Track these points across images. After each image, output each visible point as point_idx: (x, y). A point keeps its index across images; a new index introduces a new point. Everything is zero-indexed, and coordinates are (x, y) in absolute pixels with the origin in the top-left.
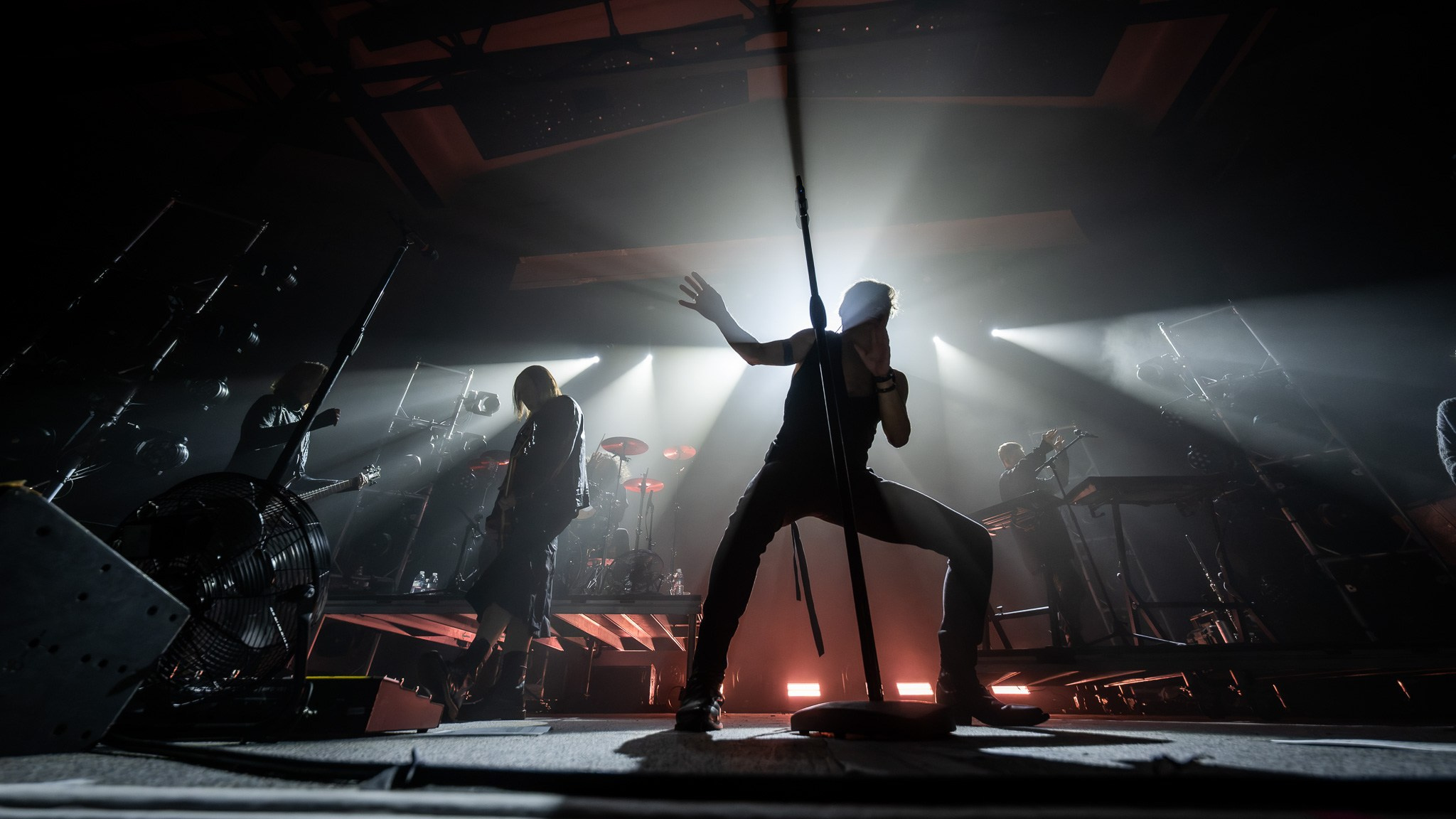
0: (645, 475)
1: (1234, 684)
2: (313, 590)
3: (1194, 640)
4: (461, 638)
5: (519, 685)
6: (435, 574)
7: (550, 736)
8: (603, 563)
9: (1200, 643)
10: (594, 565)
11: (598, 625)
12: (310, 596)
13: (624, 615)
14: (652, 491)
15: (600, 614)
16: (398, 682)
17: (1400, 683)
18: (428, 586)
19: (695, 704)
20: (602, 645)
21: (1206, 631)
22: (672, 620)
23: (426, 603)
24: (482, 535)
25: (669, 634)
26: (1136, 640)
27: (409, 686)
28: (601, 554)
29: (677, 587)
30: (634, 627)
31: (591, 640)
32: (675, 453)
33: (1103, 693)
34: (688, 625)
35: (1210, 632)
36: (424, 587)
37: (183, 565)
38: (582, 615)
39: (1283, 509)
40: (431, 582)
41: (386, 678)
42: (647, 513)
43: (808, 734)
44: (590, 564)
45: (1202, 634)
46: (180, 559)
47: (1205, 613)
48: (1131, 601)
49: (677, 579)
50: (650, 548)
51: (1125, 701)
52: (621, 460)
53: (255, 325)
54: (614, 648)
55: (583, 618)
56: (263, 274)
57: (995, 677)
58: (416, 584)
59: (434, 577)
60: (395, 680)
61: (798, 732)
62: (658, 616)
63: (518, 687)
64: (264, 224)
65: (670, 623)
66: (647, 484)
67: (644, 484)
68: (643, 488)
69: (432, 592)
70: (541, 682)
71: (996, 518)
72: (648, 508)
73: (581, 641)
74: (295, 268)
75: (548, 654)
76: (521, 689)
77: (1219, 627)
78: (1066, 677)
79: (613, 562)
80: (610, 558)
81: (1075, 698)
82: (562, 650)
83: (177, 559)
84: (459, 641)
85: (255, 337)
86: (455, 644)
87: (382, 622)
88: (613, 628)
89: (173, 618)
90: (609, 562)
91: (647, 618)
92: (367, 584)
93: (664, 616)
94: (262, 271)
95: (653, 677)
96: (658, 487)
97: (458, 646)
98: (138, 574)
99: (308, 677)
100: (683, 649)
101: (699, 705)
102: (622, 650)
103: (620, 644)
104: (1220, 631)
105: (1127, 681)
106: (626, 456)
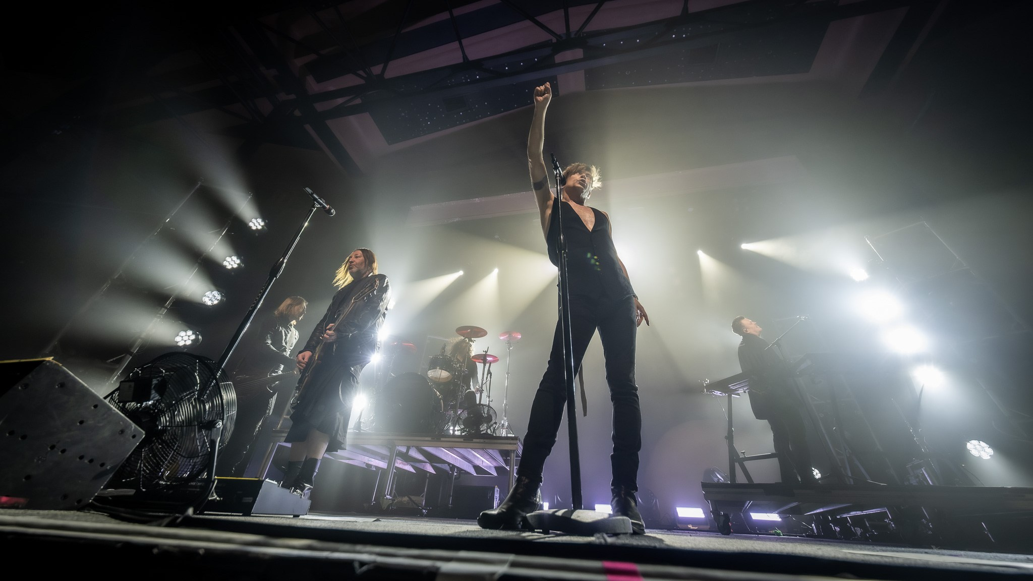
0: (485, 352)
2: (221, 423)
3: (909, 483)
11: (456, 456)
12: (218, 426)
13: (469, 449)
14: (490, 363)
15: (455, 449)
20: (460, 470)
21: (918, 476)
22: (503, 454)
25: (503, 464)
26: (851, 480)
29: (504, 431)
30: (481, 459)
31: (453, 467)
32: (505, 337)
33: (837, 522)
34: (510, 458)
35: (921, 476)
38: (443, 449)
42: (487, 378)
45: (915, 478)
47: (916, 461)
48: (846, 450)
50: (490, 403)
51: (853, 530)
52: (469, 341)
54: (469, 473)
55: (443, 451)
62: (492, 451)
65: (502, 457)
66: (487, 359)
67: (485, 358)
68: (484, 361)
70: (423, 495)
71: (737, 384)
72: (488, 375)
73: (447, 468)
77: (925, 473)
81: (813, 525)
82: (435, 473)
84: (368, 465)
86: (364, 466)
88: (466, 459)
89: (134, 437)
90: (459, 412)
93: (496, 451)
95: (496, 495)
96: (494, 360)
98: (114, 410)
102: (475, 475)
103: (473, 470)
104: (926, 476)
105: (854, 513)
106: (472, 339)
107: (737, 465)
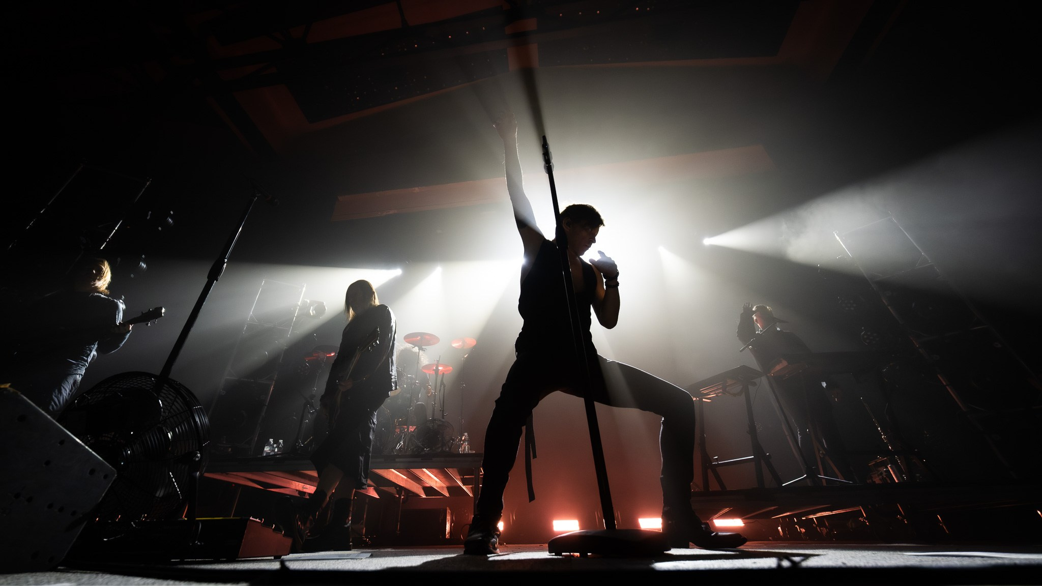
0: (438, 361)
1: (901, 515)
2: (199, 455)
3: (872, 480)
4: (301, 489)
5: (347, 524)
6: (281, 441)
7: (371, 559)
8: (408, 430)
9: (877, 482)
10: (401, 431)
11: (405, 477)
12: (197, 459)
13: (425, 470)
14: (443, 373)
15: (406, 469)
16: (260, 521)
17: (1039, 512)
18: (276, 450)
19: (478, 536)
20: (408, 492)
21: (881, 474)
22: (462, 473)
23: (274, 463)
24: (316, 410)
25: (460, 484)
26: (824, 481)
27: (267, 524)
28: (406, 423)
29: (465, 447)
30: (432, 479)
31: (400, 489)
32: (460, 343)
33: (801, 525)
34: (473, 477)
35: (884, 474)
36: (274, 451)
37: (109, 439)
38: (393, 470)
39: (939, 376)
40: (278, 447)
41: (251, 518)
42: (440, 390)
43: (561, 555)
44: (398, 430)
45: (878, 476)
46: (106, 435)
47: (880, 458)
48: (819, 451)
49: (464, 441)
50: (443, 418)
51: (819, 530)
52: (419, 350)
53: (143, 256)
54: (418, 496)
55: (393, 472)
56: (148, 218)
57: (714, 511)
58: (267, 449)
59: (280, 443)
60: (258, 520)
61: (554, 554)
62: (451, 470)
63: (346, 526)
64: (148, 181)
65: (460, 475)
66: (440, 368)
67: (437, 368)
68: (437, 371)
69: (278, 454)
70: (363, 522)
71: (710, 388)
72: (441, 386)
73: (392, 490)
74: (172, 213)
75: (367, 500)
76: (348, 527)
77: (890, 470)
78: (771, 510)
79: (415, 429)
80: (412, 425)
81: (779, 528)
82: (378, 497)
83: (104, 435)
84: (301, 493)
85: (144, 265)
86: (297, 494)
87: (241, 479)
88: (417, 480)
89: (106, 477)
90: (412, 429)
91: (442, 472)
92: (230, 450)
93: (455, 469)
94: (147, 216)
95: (448, 518)
96: (447, 369)
97: (299, 496)
98: (82, 446)
99: (197, 519)
100: (471, 495)
101: (481, 537)
102: (424, 496)
103: (422, 492)
104: (892, 473)
105: (820, 514)
106: (423, 347)
107: (709, 471)
